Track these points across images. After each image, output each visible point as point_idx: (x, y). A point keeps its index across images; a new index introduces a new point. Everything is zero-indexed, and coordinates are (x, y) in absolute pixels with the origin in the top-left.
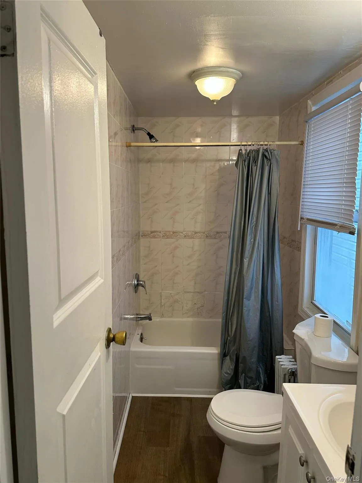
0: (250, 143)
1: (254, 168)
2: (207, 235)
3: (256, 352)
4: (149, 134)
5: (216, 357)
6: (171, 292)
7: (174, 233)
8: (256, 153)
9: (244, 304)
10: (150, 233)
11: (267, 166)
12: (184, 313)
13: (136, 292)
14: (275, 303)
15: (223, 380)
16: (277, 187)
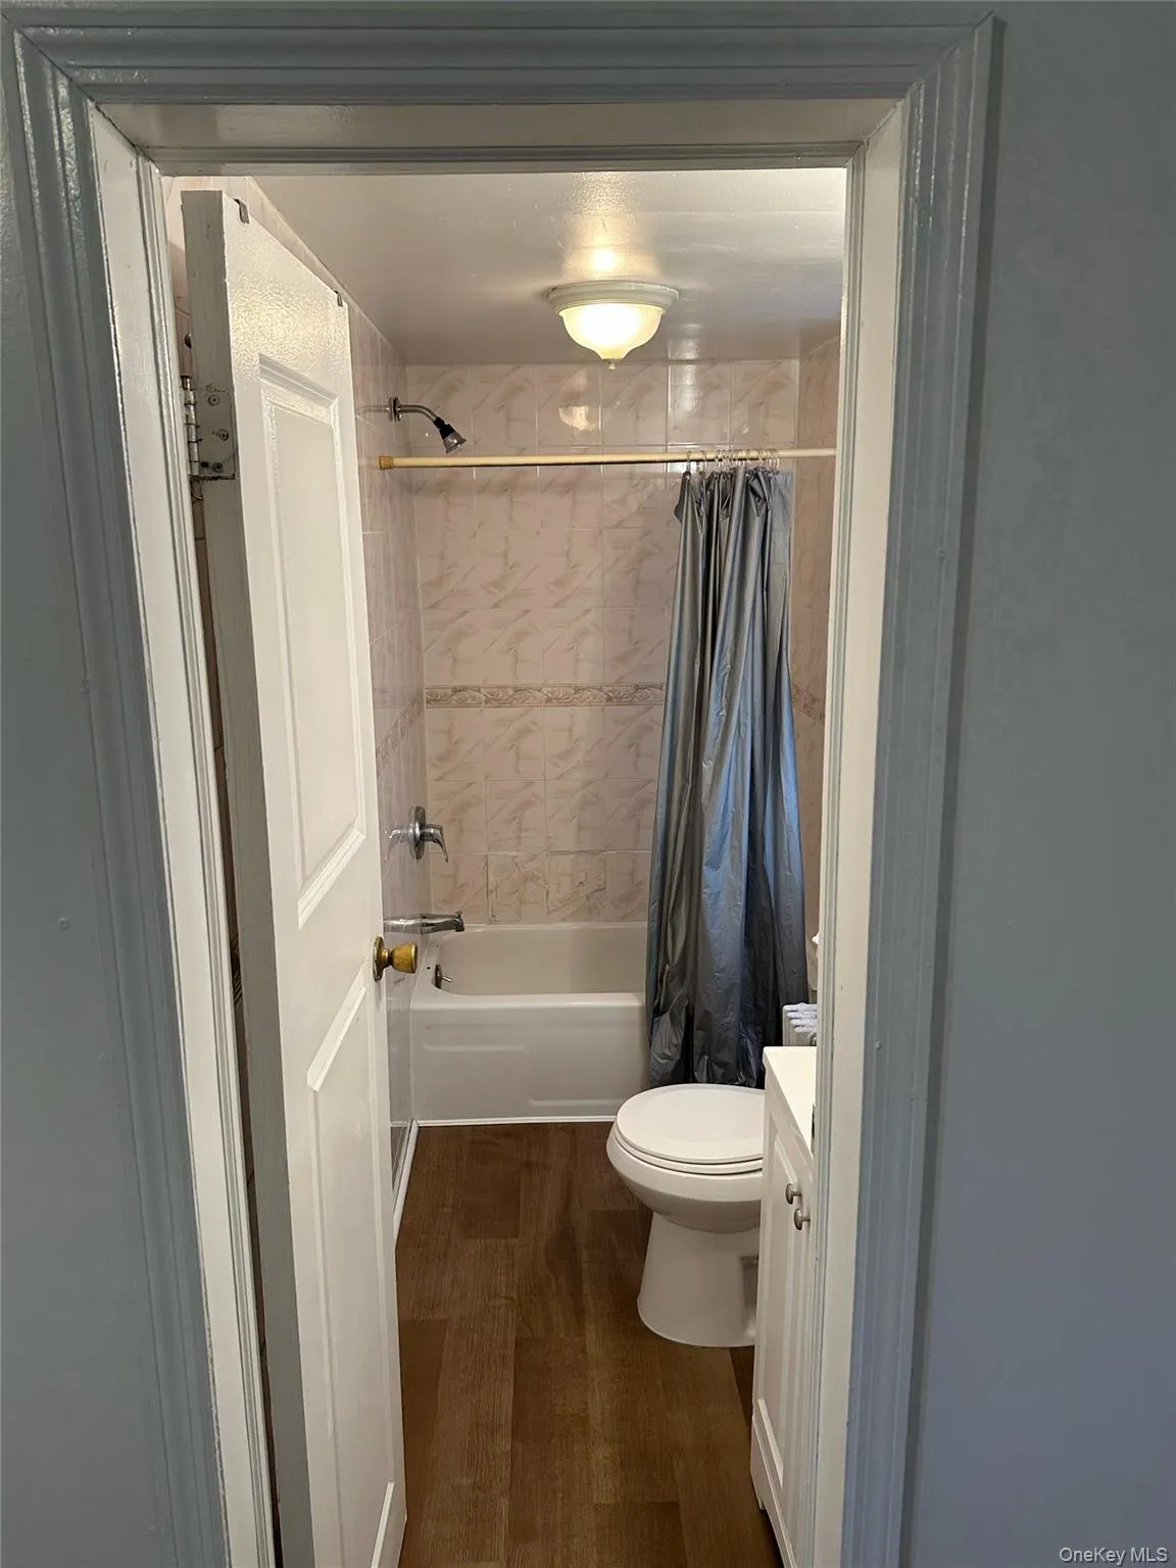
0: (710, 456)
1: (724, 523)
2: (610, 694)
3: (736, 998)
4: (439, 422)
5: (637, 1018)
6: (514, 854)
7: (517, 690)
8: (729, 481)
9: (703, 880)
10: (449, 692)
11: (758, 516)
12: (551, 909)
13: (418, 857)
14: (784, 873)
15: (653, 1074)
16: (785, 573)
